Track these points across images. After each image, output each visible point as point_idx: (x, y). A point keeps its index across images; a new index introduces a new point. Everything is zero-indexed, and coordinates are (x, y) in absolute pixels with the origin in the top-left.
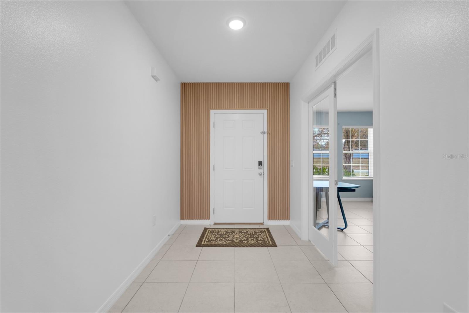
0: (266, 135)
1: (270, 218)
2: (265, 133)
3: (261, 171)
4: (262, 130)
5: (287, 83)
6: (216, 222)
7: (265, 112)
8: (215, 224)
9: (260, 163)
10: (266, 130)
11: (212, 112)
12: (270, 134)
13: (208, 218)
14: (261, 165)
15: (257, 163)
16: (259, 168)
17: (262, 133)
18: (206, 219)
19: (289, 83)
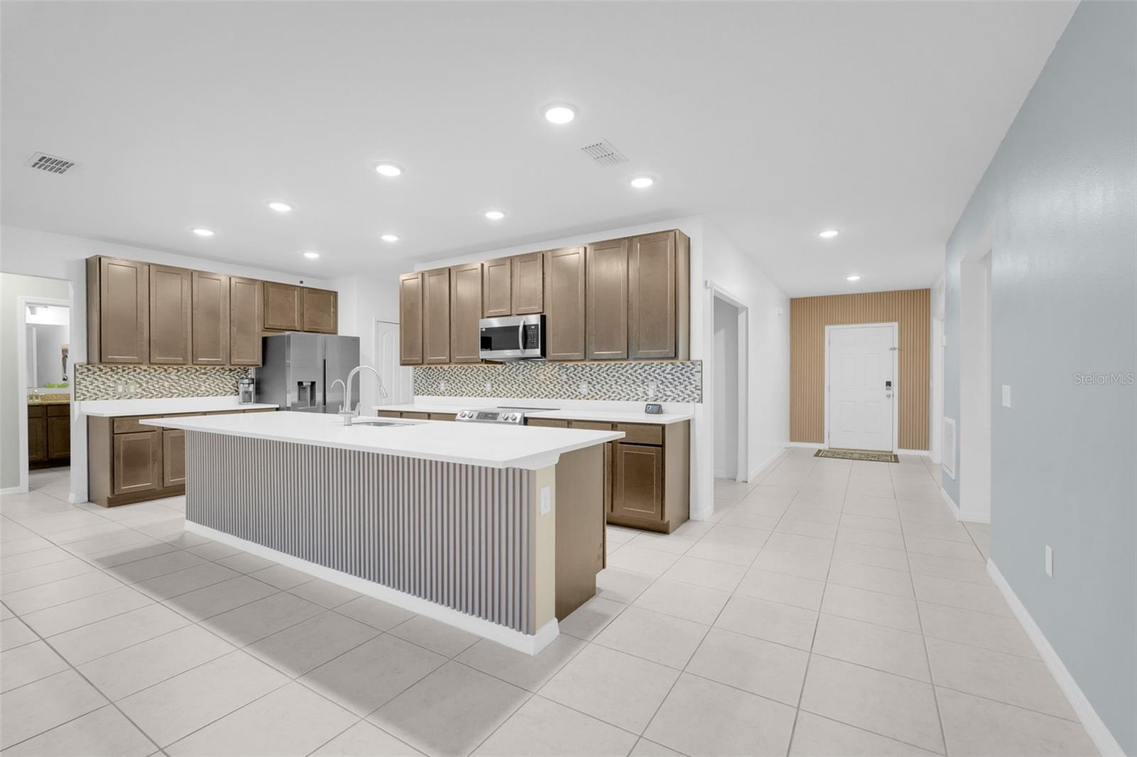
0: (896, 352)
1: (900, 447)
2: (895, 349)
3: (890, 392)
4: (891, 346)
5: (926, 290)
6: (832, 446)
7: (896, 325)
8: (830, 448)
9: (889, 384)
10: (896, 346)
11: (827, 328)
12: (901, 350)
13: (821, 440)
14: (890, 385)
15: (885, 383)
16: (887, 389)
17: (891, 349)
18: (819, 442)
19: (929, 289)
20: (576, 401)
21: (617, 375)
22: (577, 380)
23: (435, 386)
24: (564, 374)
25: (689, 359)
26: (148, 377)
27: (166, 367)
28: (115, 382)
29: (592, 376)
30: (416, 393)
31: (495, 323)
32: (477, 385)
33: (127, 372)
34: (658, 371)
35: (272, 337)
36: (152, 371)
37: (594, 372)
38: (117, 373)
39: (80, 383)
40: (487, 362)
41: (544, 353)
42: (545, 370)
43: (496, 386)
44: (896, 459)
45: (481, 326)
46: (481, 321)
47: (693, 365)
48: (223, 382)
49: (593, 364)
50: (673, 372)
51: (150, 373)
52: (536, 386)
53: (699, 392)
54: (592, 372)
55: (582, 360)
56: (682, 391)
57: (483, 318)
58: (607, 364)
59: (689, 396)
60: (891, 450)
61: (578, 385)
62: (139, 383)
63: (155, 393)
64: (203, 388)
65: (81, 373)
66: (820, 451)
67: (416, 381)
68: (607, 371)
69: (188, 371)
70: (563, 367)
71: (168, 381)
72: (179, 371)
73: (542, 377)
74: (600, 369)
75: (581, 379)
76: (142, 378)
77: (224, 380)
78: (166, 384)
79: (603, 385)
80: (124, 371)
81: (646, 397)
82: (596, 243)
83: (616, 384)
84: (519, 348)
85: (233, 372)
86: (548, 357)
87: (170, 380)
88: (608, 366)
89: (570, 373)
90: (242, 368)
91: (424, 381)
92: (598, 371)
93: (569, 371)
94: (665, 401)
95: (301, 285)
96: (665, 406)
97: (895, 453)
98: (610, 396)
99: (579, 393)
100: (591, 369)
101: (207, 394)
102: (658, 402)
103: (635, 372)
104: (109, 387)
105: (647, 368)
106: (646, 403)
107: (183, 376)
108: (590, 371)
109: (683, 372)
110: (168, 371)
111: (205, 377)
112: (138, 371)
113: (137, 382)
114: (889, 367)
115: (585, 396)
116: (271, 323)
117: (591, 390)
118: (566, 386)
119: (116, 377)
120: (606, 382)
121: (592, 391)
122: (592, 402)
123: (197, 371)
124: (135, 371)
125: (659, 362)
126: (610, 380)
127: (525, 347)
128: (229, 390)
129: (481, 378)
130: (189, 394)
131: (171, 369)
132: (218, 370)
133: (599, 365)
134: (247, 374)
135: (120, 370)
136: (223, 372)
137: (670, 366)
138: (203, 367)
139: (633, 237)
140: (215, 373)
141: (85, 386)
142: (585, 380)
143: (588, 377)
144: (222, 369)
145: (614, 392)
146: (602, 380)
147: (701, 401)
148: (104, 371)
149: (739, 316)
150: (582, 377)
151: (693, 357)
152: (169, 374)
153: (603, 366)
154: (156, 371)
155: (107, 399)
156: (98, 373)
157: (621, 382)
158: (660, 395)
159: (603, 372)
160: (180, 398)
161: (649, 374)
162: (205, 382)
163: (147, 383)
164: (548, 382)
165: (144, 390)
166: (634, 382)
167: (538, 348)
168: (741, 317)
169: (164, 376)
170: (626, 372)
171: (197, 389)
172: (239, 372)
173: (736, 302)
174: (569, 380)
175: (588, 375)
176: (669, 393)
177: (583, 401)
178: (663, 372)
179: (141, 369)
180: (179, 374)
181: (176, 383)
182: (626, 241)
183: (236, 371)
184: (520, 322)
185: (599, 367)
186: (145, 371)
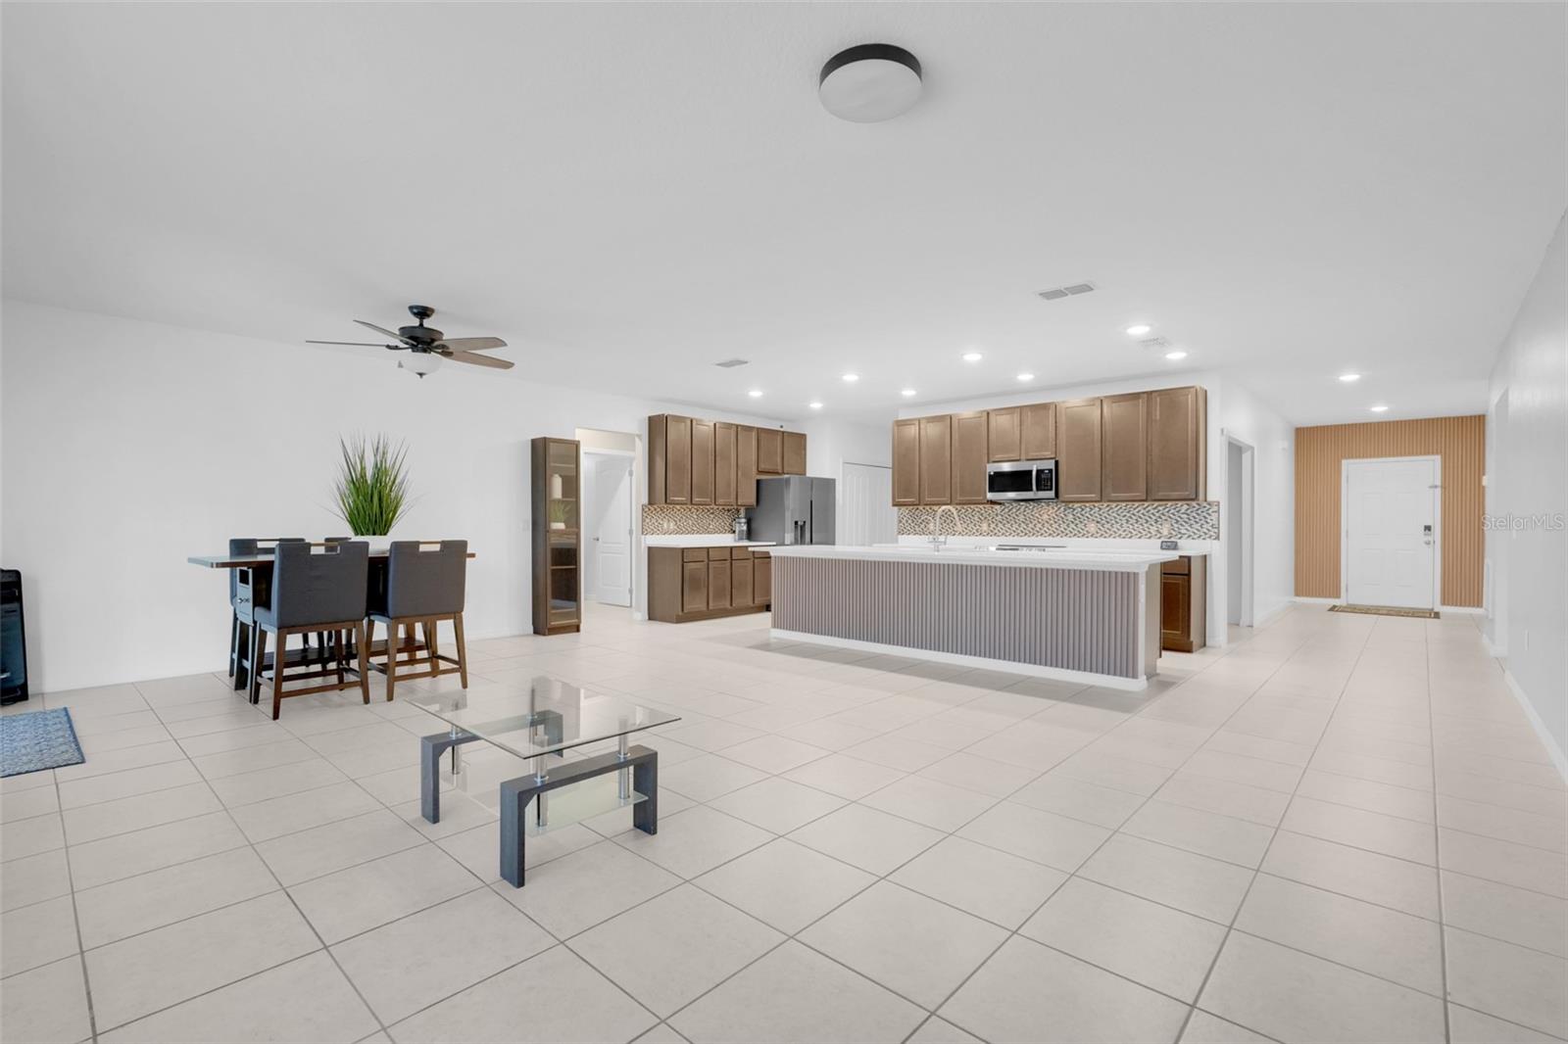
0: (1438, 491)
1: (1444, 602)
2: (1436, 487)
3: (1430, 539)
4: (1431, 483)
5: (1479, 416)
6: (1351, 602)
7: (1437, 459)
8: (1348, 604)
9: (1427, 528)
10: (1438, 482)
11: (1344, 462)
12: (1445, 489)
13: (1338, 596)
14: (1430, 530)
15: (1423, 528)
16: (1425, 535)
17: (1431, 487)
18: (1334, 597)
19: (1484, 416)
21: (1128, 515)
22: (1084, 520)
23: (922, 526)
24: (1071, 514)
25: (1206, 501)
26: (681, 515)
28: (663, 519)
29: (1101, 515)
30: (901, 532)
31: (1006, 467)
32: (972, 525)
34: (1172, 511)
35: (766, 480)
37: (1104, 513)
38: (664, 513)
39: (645, 521)
40: (992, 502)
41: (1057, 495)
42: (1054, 510)
43: (993, 526)
44: (1437, 615)
45: (988, 471)
46: (988, 465)
47: (1209, 504)
49: (1105, 505)
50: (1188, 512)
52: (1039, 525)
53: (1216, 530)
55: (1098, 501)
56: (1198, 530)
57: (988, 462)
58: (1118, 505)
59: (1206, 534)
60: (1430, 607)
61: (1085, 524)
62: (675, 521)
63: (684, 530)
64: (711, 527)
65: (645, 512)
66: (1335, 607)
67: (900, 522)
68: (1117, 511)
70: (1072, 507)
73: (1045, 517)
74: (1110, 510)
75: (1088, 518)
76: (677, 516)
78: (690, 522)
79: (1113, 524)
81: (1159, 535)
82: (1114, 396)
83: (1127, 523)
84: (1031, 490)
86: (1061, 498)
91: (910, 521)
92: (1108, 511)
93: (1077, 512)
94: (1180, 538)
95: (782, 430)
96: (1181, 543)
97: (1436, 610)
99: (1087, 531)
100: (1102, 509)
101: (714, 531)
102: (1172, 539)
103: (1148, 512)
104: (660, 523)
105: (1160, 508)
106: (1160, 540)
108: (1099, 511)
109: (1199, 512)
111: (712, 516)
112: (675, 510)
114: (1430, 507)
115: (1093, 534)
116: (762, 467)
117: (1099, 529)
118: (1072, 526)
120: (1116, 521)
121: (1101, 530)
124: (673, 510)
125: (1174, 503)
126: (1120, 520)
127: (1038, 489)
129: (976, 518)
130: (703, 532)
133: (1111, 505)
137: (1185, 507)
139: (1152, 392)
141: (647, 523)
142: (1093, 520)
143: (1096, 517)
145: (1125, 531)
146: (1111, 520)
147: (1218, 538)
148: (657, 511)
149: (1244, 456)
150: (1090, 516)
151: (1209, 499)
153: (1115, 507)
155: (658, 534)
156: (654, 512)
157: (1132, 521)
158: (1174, 533)
159: (1112, 512)
161: (1163, 514)
162: (712, 521)
164: (1052, 522)
165: (678, 527)
166: (1147, 521)
167: (1051, 489)
168: (1246, 457)
170: (1138, 512)
171: (708, 527)
172: (733, 512)
173: (1240, 442)
174: (1076, 520)
175: (1096, 515)
176: (1183, 531)
178: (1178, 512)
181: (696, 521)
182: (1145, 395)
184: (1034, 467)
185: (1110, 508)
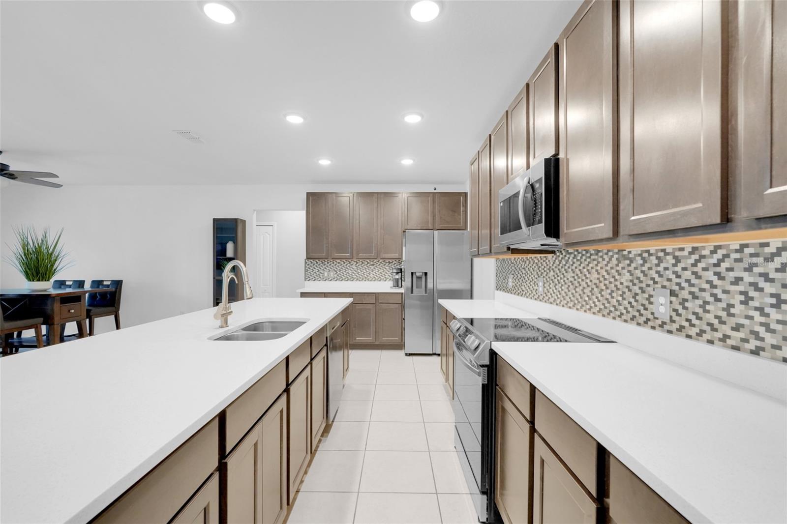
20: (645, 331)
22: (648, 286)
24: (625, 271)
26: (340, 267)
27: (350, 261)
28: (323, 270)
29: (678, 276)
30: (497, 287)
33: (329, 264)
36: (342, 263)
37: (684, 269)
38: (325, 265)
39: (308, 270)
42: (598, 262)
48: (384, 271)
49: (682, 249)
51: (342, 264)
54: (678, 269)
55: (608, 240)
58: (717, 248)
61: (651, 296)
62: (336, 271)
63: (344, 278)
64: (371, 275)
65: (308, 265)
67: (497, 275)
68: (717, 265)
69: (363, 263)
70: (624, 256)
71: (351, 270)
72: (357, 263)
74: (698, 261)
75: (656, 283)
76: (337, 267)
77: (385, 270)
78: (350, 272)
79: (706, 303)
80: (328, 263)
83: (745, 303)
85: (391, 264)
87: (352, 269)
88: (720, 253)
89: (636, 268)
90: (397, 261)
92: (694, 265)
93: (633, 265)
95: (435, 191)
98: (726, 337)
99: (653, 314)
100: (677, 260)
101: (374, 279)
104: (321, 273)
107: (360, 267)
108: (675, 265)
110: (351, 263)
111: (373, 267)
112: (335, 263)
113: (334, 270)
115: (664, 323)
117: (675, 310)
119: (324, 267)
120: (714, 295)
121: (679, 315)
122: (679, 341)
123: (368, 263)
124: (333, 263)
126: (725, 292)
128: (388, 277)
130: (363, 279)
131: (353, 262)
132: (381, 263)
133: (694, 250)
134: (401, 265)
135: (326, 263)
136: (384, 263)
138: (372, 260)
140: (380, 264)
141: (310, 273)
142: (664, 287)
143: (669, 280)
144: (384, 261)
146: (702, 290)
148: (319, 263)
150: (657, 279)
152: (352, 265)
153: (706, 252)
154: (344, 263)
155: (320, 281)
156: (316, 264)
159: (705, 269)
160: (358, 281)
162: (373, 271)
163: (340, 271)
165: (338, 275)
169: (349, 266)
171: (368, 276)
172: (395, 264)
174: (634, 284)
175: (669, 274)
177: (659, 334)
179: (336, 262)
180: (357, 265)
181: (356, 271)
183: (393, 263)
185: (696, 257)
186: (339, 263)
